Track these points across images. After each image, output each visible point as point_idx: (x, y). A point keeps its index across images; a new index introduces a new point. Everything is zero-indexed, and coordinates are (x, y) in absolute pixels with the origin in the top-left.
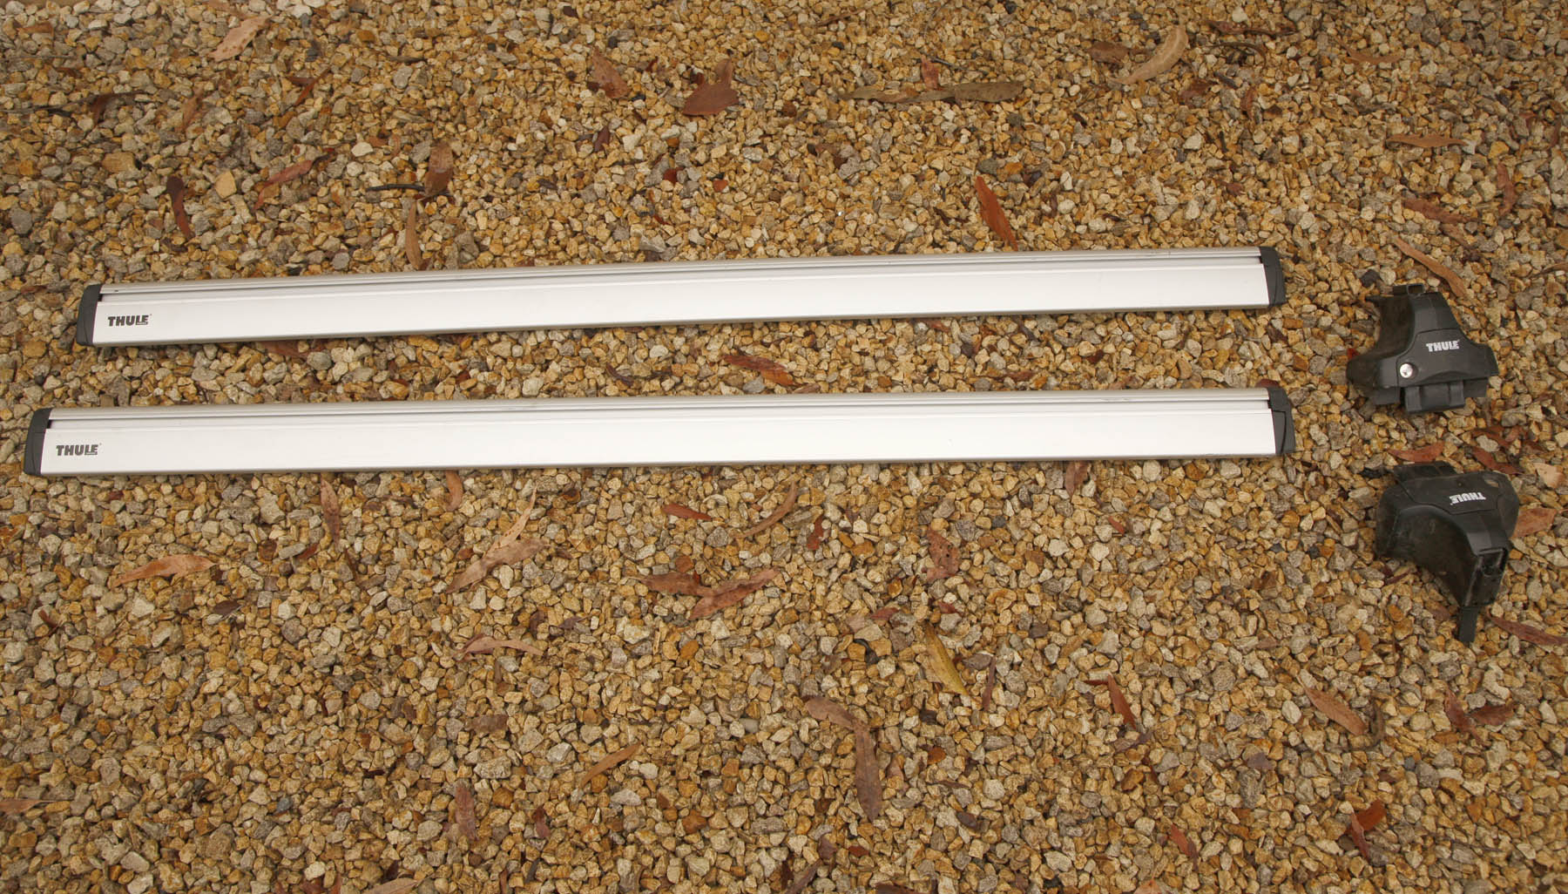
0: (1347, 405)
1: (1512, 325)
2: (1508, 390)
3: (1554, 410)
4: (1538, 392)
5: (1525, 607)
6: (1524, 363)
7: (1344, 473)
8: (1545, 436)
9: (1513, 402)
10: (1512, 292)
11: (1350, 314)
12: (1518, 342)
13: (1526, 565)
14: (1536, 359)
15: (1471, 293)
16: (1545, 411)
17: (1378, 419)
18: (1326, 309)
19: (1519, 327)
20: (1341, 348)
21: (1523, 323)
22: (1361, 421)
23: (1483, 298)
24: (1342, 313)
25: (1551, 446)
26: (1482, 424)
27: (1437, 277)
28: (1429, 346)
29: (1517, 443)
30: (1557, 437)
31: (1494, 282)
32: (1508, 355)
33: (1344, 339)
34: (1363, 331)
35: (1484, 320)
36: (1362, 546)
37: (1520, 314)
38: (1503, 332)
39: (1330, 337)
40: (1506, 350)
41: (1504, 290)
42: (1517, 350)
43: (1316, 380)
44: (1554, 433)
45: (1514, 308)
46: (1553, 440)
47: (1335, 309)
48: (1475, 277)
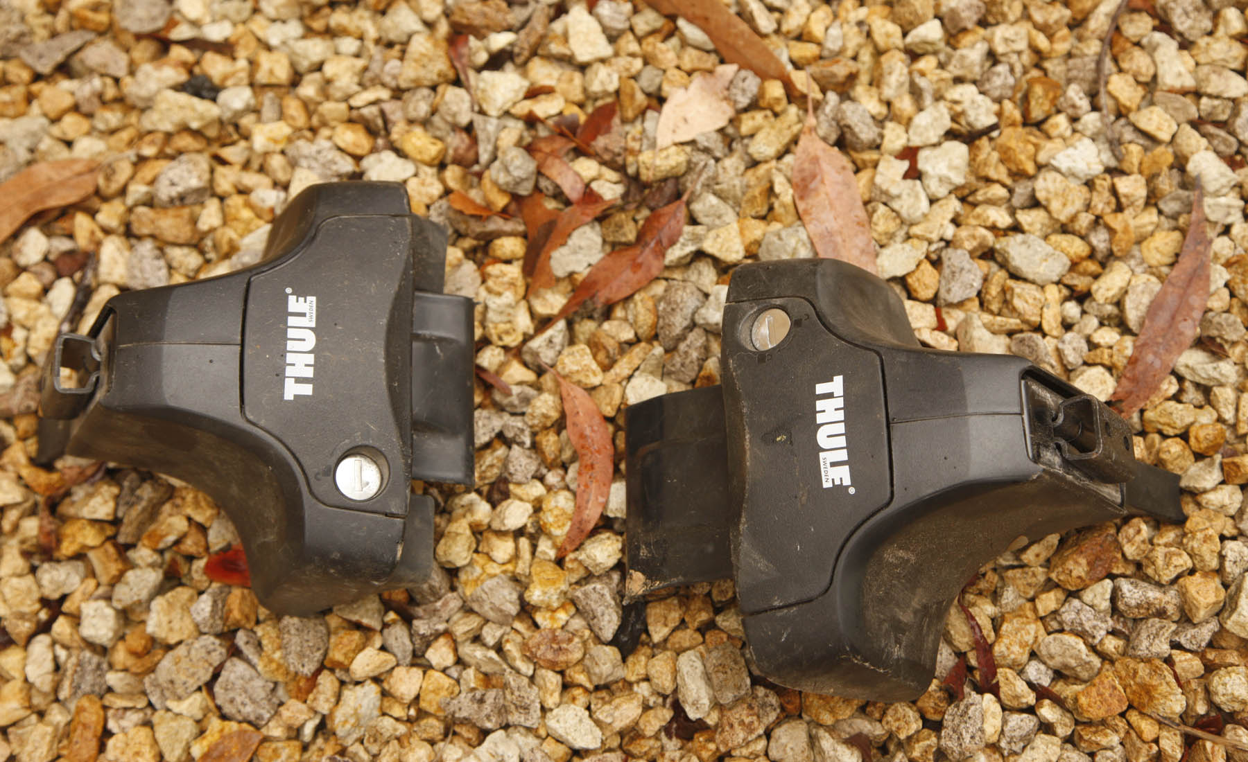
0: (399, 637)
1: (215, 66)
2: (420, 142)
3: (500, 40)
4: (441, 65)
5: (1082, 297)
6: (342, 72)
7: (624, 712)
8: (574, 84)
9: (457, 142)
10: (108, 31)
11: (90, 537)
12: (275, 68)
13: (957, 258)
14: (330, 33)
15: (88, 147)
16: (497, 61)
17: (458, 550)
18: (54, 606)
19: (225, 48)
20: (204, 605)
21: (215, 33)
22: (452, 602)
23: (112, 117)
24: (80, 556)
25: (605, 80)
26: (510, 246)
27: (16, 235)
28: (292, 390)
29: (587, 168)
30: (583, 56)
31: (65, 69)
32: (308, 107)
33: (172, 578)
34: (153, 513)
35: (185, 141)
36: (865, 726)
37: (183, 32)
38: (236, 98)
39: (157, 622)
40: (293, 108)
41: (101, 53)
42: (296, 79)
43: (295, 711)
44: (567, 60)
45: (162, 44)
46: (583, 68)
47: (56, 578)
48: (34, 120)
